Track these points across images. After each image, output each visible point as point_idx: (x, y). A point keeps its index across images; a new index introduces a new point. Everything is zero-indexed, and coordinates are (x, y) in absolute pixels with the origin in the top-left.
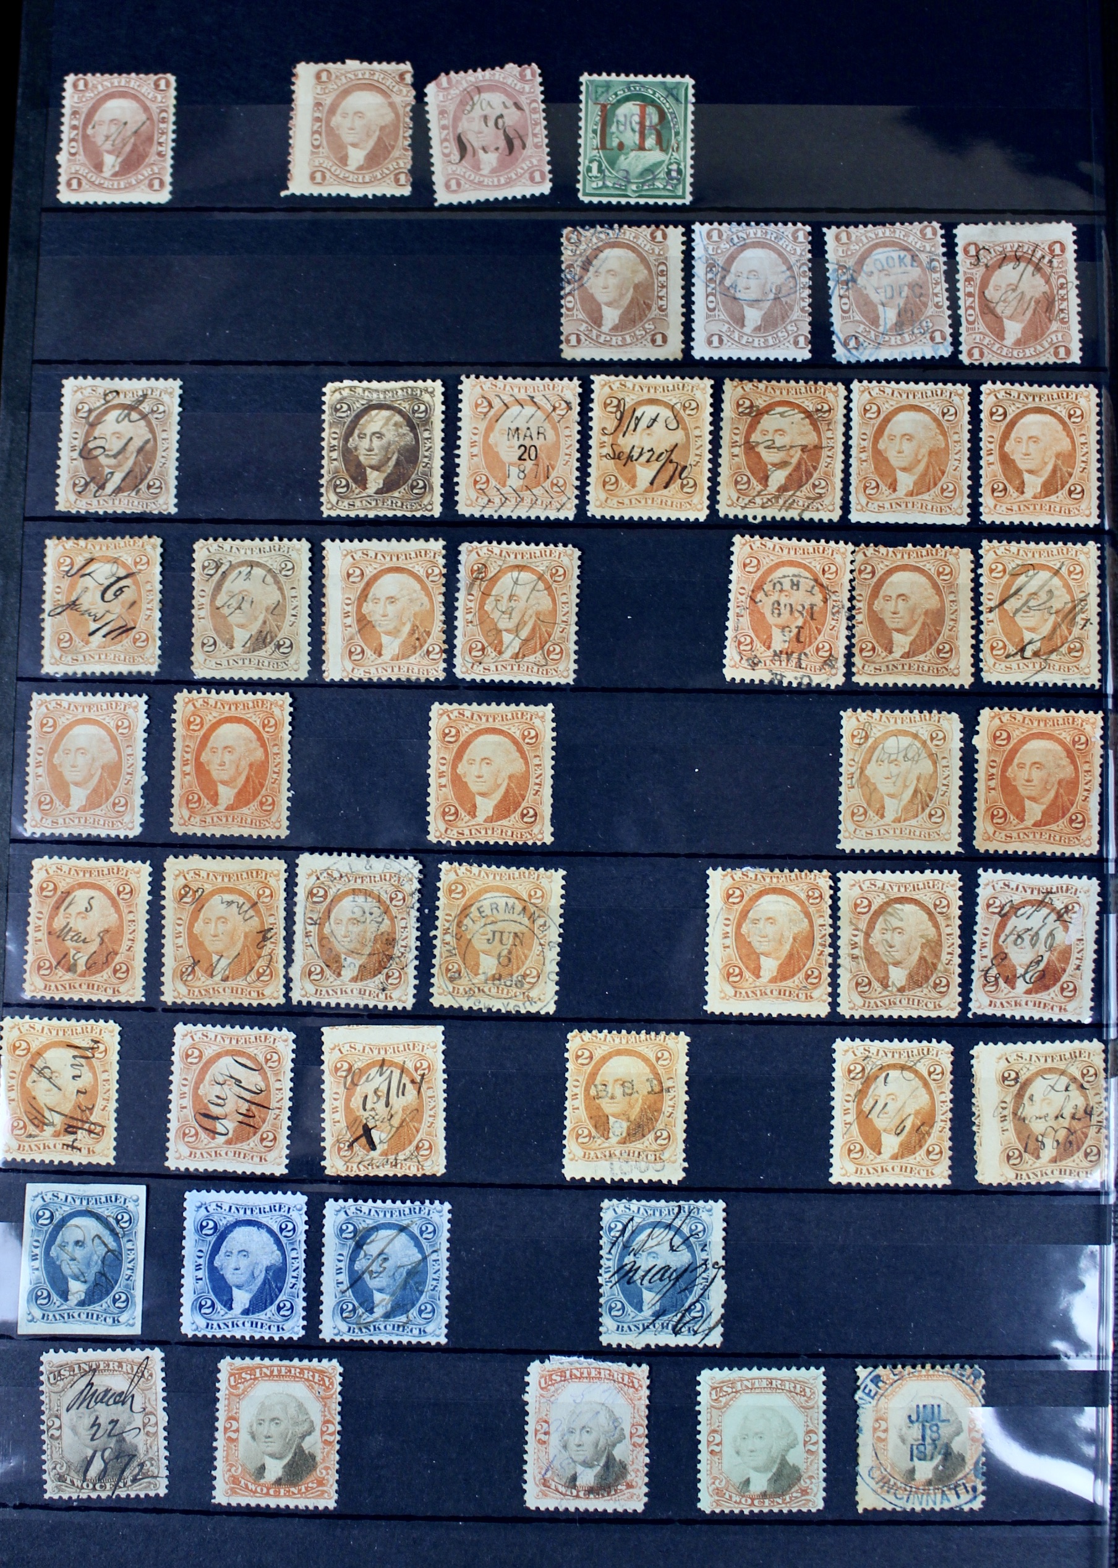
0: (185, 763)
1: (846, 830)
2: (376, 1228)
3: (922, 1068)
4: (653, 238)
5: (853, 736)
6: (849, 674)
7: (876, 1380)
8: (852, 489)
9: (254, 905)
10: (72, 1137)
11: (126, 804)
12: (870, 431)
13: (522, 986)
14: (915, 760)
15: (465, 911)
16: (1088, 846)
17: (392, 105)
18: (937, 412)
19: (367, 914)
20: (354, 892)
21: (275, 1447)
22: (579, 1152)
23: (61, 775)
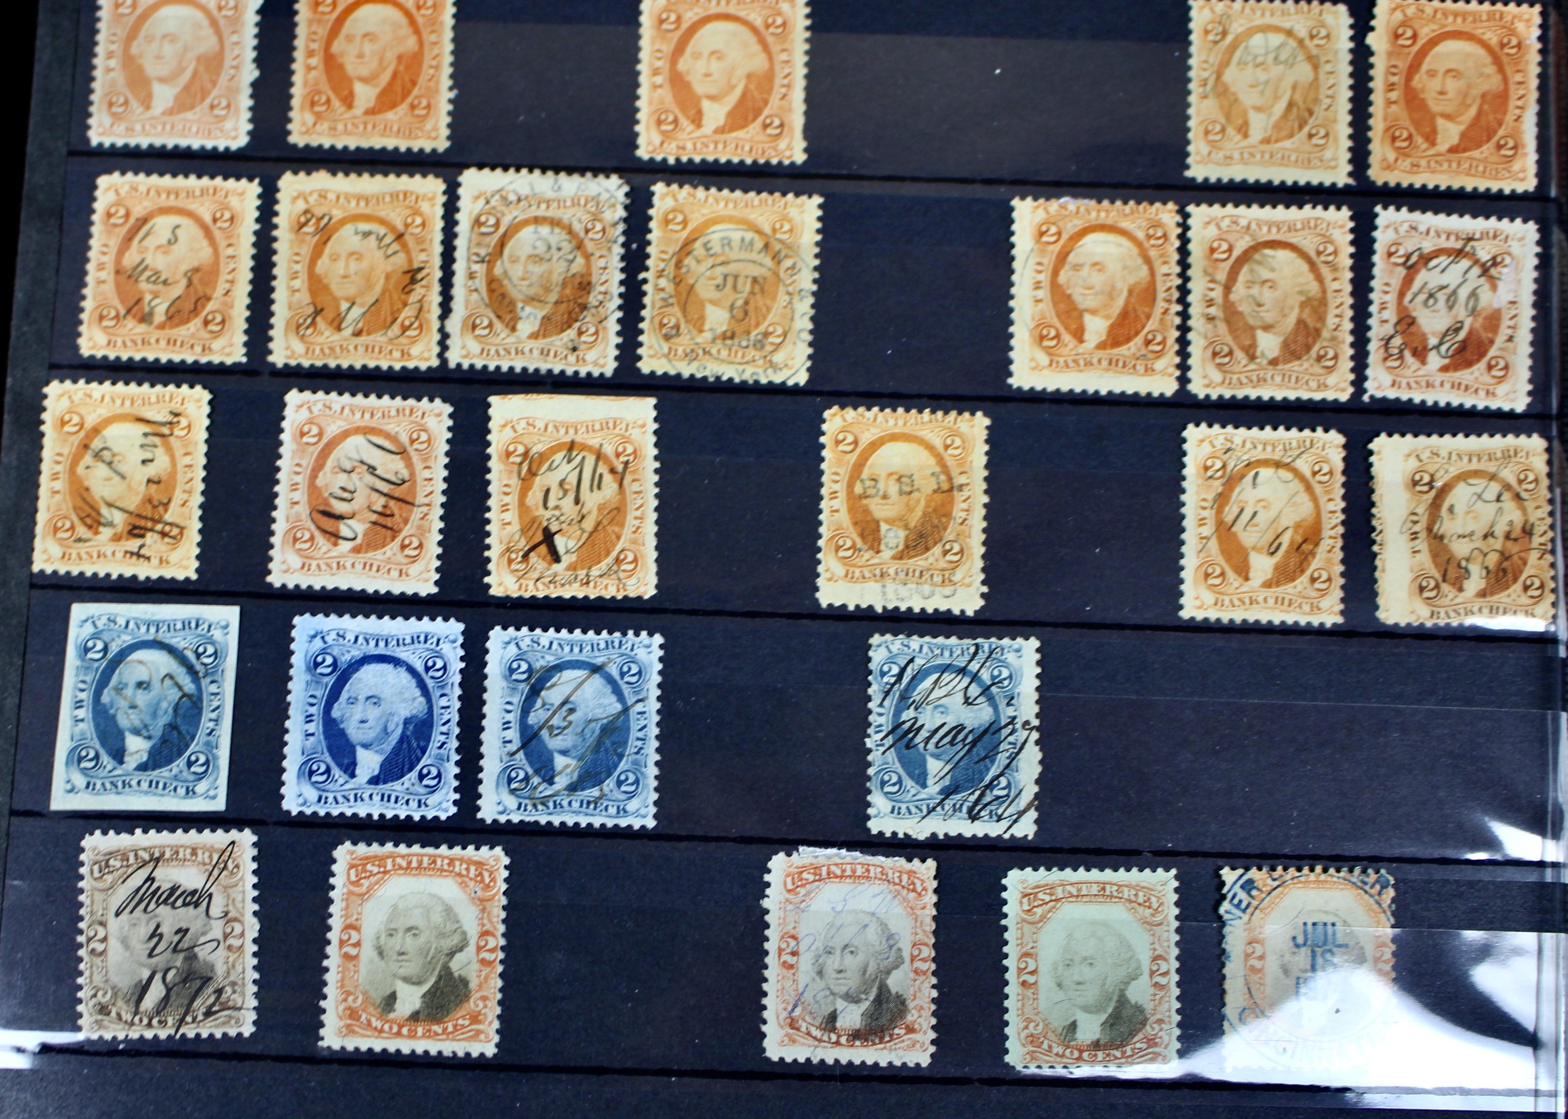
0: (310, 54)
1: (1198, 153)
2: (559, 668)
3: (1304, 466)
5: (1207, 32)
7: (1249, 886)
9: (400, 237)
10: (138, 542)
11: (228, 106)
13: (763, 347)
14: (1290, 64)
15: (686, 248)
16: (1522, 180)
19: (554, 250)
20: (537, 220)
21: (411, 968)
22: (840, 570)
23: (140, 69)
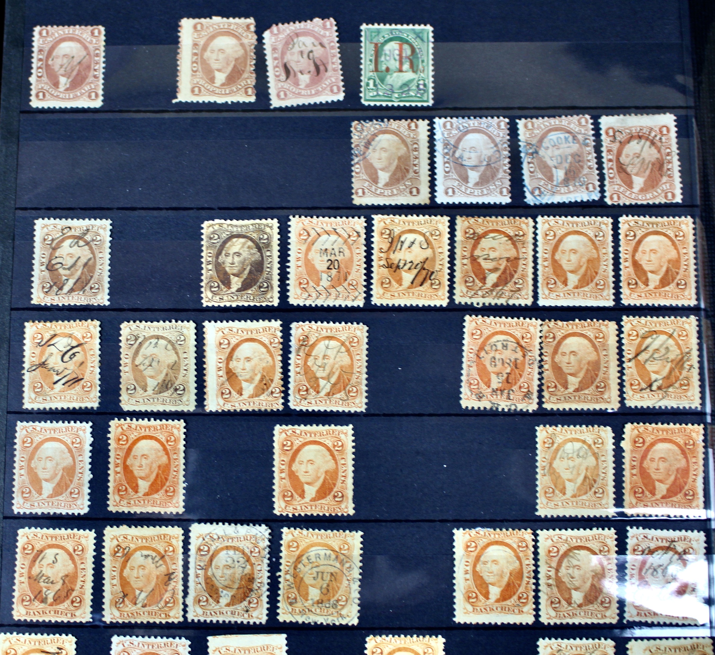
0: (117, 465)
1: (542, 503)
4: (409, 127)
5: (544, 442)
6: (540, 403)
8: (539, 285)
9: (163, 557)
11: (79, 493)
12: (549, 248)
13: (336, 607)
14: (584, 458)
15: (298, 560)
17: (242, 45)
18: (591, 235)
19: (236, 563)
20: (227, 548)
23: (36, 474)
